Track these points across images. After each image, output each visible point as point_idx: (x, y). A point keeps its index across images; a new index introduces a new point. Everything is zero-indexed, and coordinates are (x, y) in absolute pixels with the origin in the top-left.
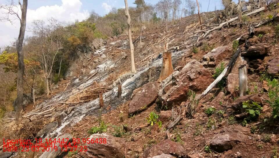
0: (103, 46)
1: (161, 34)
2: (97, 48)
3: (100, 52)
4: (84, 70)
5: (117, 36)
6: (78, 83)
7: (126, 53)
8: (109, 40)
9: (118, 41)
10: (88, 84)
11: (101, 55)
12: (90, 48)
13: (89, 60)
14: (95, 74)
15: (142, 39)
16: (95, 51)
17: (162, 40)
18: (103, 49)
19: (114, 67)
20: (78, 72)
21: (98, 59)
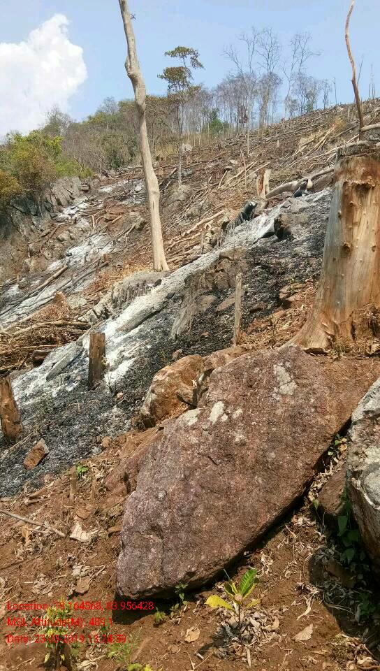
0: (80, 196)
1: (232, 161)
2: (66, 202)
3: (73, 212)
4: (31, 263)
5: (116, 170)
6: (17, 296)
7: (142, 213)
8: (96, 180)
9: (120, 184)
10: (42, 300)
11: (76, 221)
12: (47, 201)
13: (44, 233)
14: (60, 271)
15: (183, 177)
16: (61, 211)
17: (236, 176)
18: (82, 204)
19: (111, 253)
20: (18, 268)
21: (69, 231)
